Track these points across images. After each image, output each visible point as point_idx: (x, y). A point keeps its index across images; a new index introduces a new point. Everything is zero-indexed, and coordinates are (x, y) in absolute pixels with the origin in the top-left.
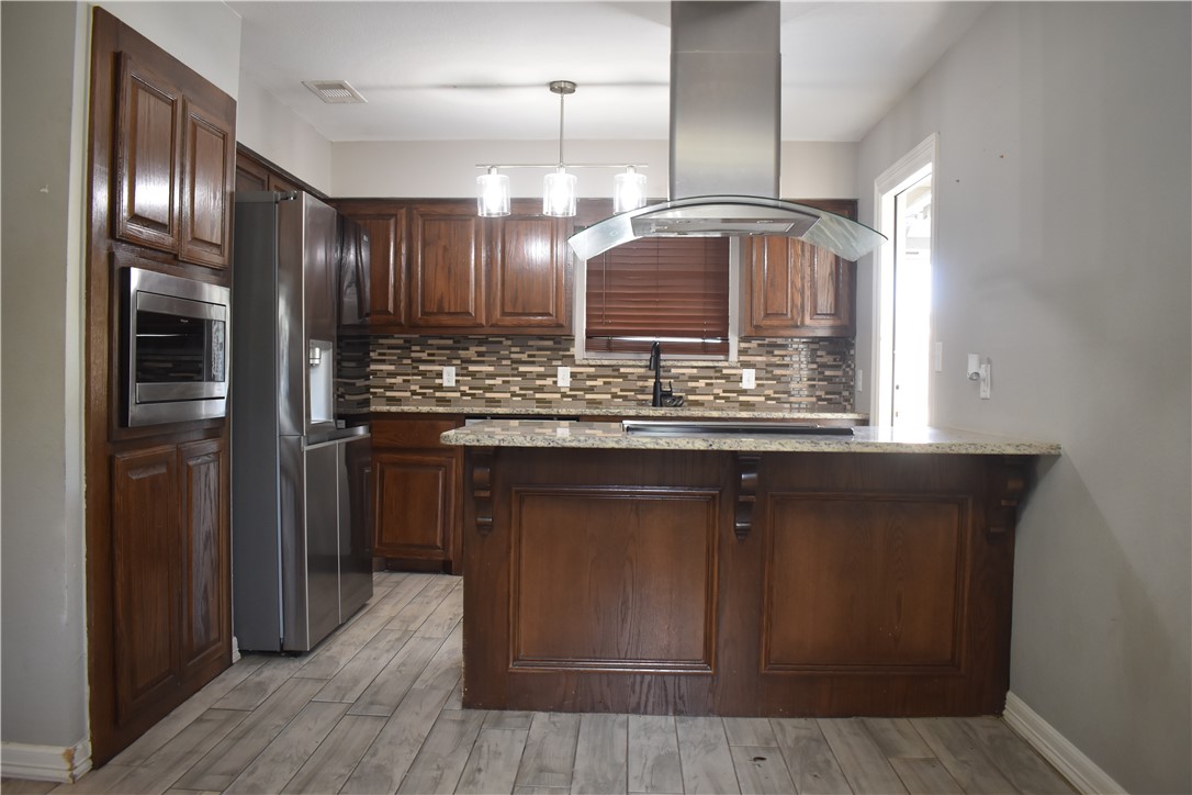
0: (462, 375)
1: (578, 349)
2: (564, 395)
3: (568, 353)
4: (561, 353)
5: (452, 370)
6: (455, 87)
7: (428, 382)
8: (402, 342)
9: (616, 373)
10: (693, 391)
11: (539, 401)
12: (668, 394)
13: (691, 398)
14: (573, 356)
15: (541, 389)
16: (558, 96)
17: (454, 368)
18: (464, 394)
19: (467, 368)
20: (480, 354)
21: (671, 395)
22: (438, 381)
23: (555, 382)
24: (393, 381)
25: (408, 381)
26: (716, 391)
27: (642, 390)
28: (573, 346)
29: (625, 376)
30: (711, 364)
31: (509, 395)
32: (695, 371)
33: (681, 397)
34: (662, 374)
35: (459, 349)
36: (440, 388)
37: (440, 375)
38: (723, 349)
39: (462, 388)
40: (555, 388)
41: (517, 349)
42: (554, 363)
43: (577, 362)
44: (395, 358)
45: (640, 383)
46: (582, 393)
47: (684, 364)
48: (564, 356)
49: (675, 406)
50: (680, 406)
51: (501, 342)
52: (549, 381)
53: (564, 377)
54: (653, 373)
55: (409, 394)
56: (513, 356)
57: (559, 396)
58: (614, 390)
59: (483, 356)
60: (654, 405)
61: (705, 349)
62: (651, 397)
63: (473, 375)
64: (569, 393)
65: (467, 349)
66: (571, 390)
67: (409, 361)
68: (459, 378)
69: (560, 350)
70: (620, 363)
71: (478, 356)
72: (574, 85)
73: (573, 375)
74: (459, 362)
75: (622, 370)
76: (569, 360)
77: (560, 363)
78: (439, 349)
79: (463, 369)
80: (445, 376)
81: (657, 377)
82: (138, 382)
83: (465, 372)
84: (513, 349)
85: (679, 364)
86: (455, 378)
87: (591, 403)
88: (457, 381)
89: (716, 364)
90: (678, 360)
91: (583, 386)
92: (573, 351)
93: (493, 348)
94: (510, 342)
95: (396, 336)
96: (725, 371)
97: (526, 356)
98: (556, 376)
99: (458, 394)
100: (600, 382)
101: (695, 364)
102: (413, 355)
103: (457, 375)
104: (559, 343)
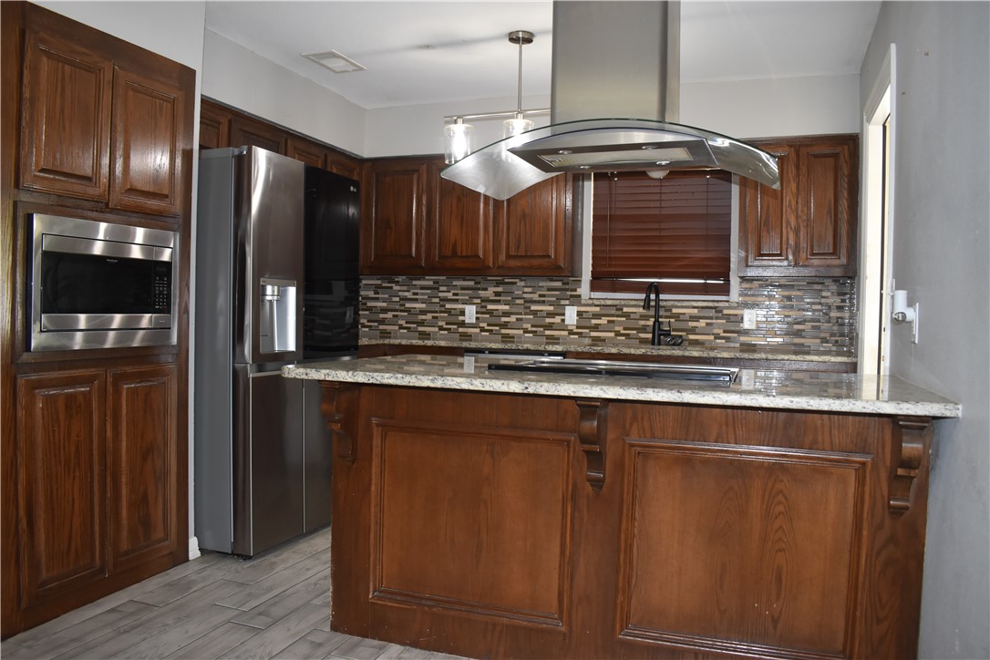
0: (482, 313)
1: (584, 290)
2: (571, 333)
3: (575, 293)
4: (569, 293)
5: (473, 308)
6: (428, 47)
7: (452, 319)
8: (431, 283)
9: (620, 313)
10: (693, 331)
11: (549, 337)
12: (667, 334)
13: (691, 337)
14: (580, 296)
15: (550, 327)
16: (516, 46)
17: (474, 307)
18: (483, 330)
19: (486, 307)
20: (497, 294)
21: (670, 335)
22: (461, 318)
23: (563, 320)
24: (424, 317)
25: (436, 318)
26: (716, 331)
27: (643, 329)
28: (580, 287)
29: (627, 315)
30: (710, 304)
31: (521, 332)
32: (696, 311)
33: (681, 336)
34: (661, 313)
35: (479, 289)
36: (463, 324)
37: (463, 313)
38: (725, 290)
39: (482, 325)
40: (562, 326)
41: (530, 290)
42: (563, 302)
43: (583, 302)
44: (426, 297)
45: (643, 323)
46: (587, 331)
47: (687, 304)
48: (571, 296)
49: (674, 344)
50: (679, 344)
51: (515, 283)
52: (557, 319)
53: (571, 315)
54: (652, 312)
55: (437, 329)
56: (525, 296)
57: (566, 333)
58: (617, 329)
59: (500, 296)
60: (653, 344)
61: (705, 290)
62: (650, 336)
63: (491, 312)
64: (575, 330)
65: (486, 289)
66: (578, 327)
67: (437, 300)
68: (479, 316)
69: (567, 290)
70: (623, 303)
71: (496, 296)
72: (532, 34)
73: (579, 314)
74: (479, 301)
75: (625, 310)
76: (576, 300)
77: (567, 302)
78: (462, 289)
79: (482, 307)
80: (467, 312)
81: (657, 317)
82: (44, 313)
83: (484, 310)
84: (526, 290)
85: (679, 304)
86: (475, 315)
87: (596, 340)
88: (477, 318)
89: (716, 304)
90: (679, 301)
91: (588, 324)
92: (579, 291)
93: (508, 288)
94: (523, 284)
95: (427, 278)
96: (725, 312)
97: (537, 295)
98: (564, 314)
99: (478, 330)
100: (604, 321)
101: (695, 304)
102: (440, 294)
103: (477, 313)
104: (567, 284)
